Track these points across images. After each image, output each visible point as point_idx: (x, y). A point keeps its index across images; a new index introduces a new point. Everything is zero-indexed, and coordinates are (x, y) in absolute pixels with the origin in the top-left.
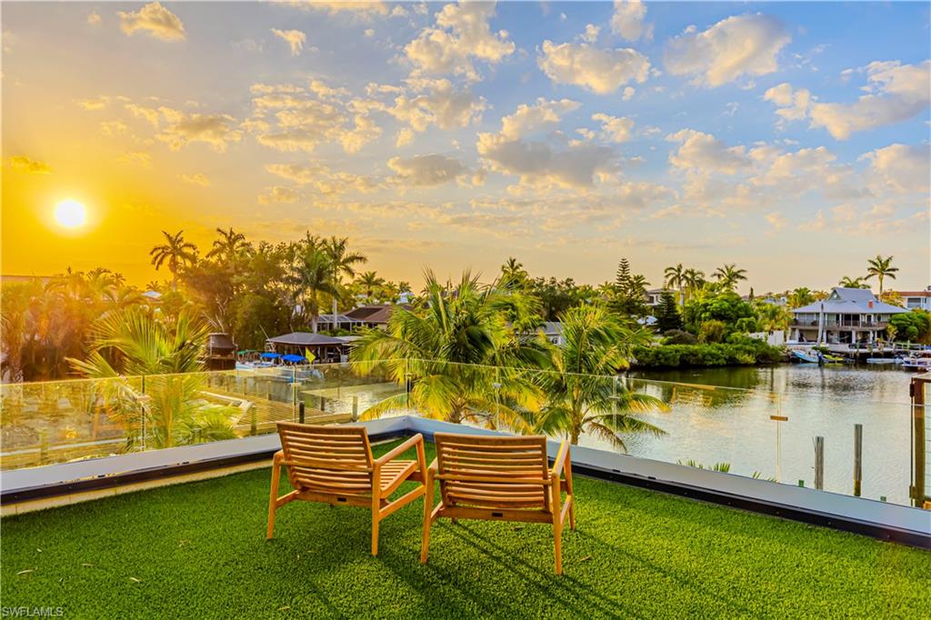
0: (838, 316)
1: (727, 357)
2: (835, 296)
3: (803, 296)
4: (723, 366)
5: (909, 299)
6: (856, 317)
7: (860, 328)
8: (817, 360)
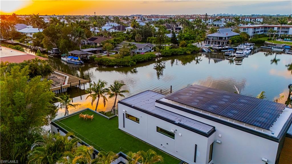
0: (218, 37)
1: (184, 52)
2: (218, 32)
3: (212, 30)
4: (183, 55)
5: (243, 29)
6: (222, 38)
7: (223, 41)
8: (207, 51)
